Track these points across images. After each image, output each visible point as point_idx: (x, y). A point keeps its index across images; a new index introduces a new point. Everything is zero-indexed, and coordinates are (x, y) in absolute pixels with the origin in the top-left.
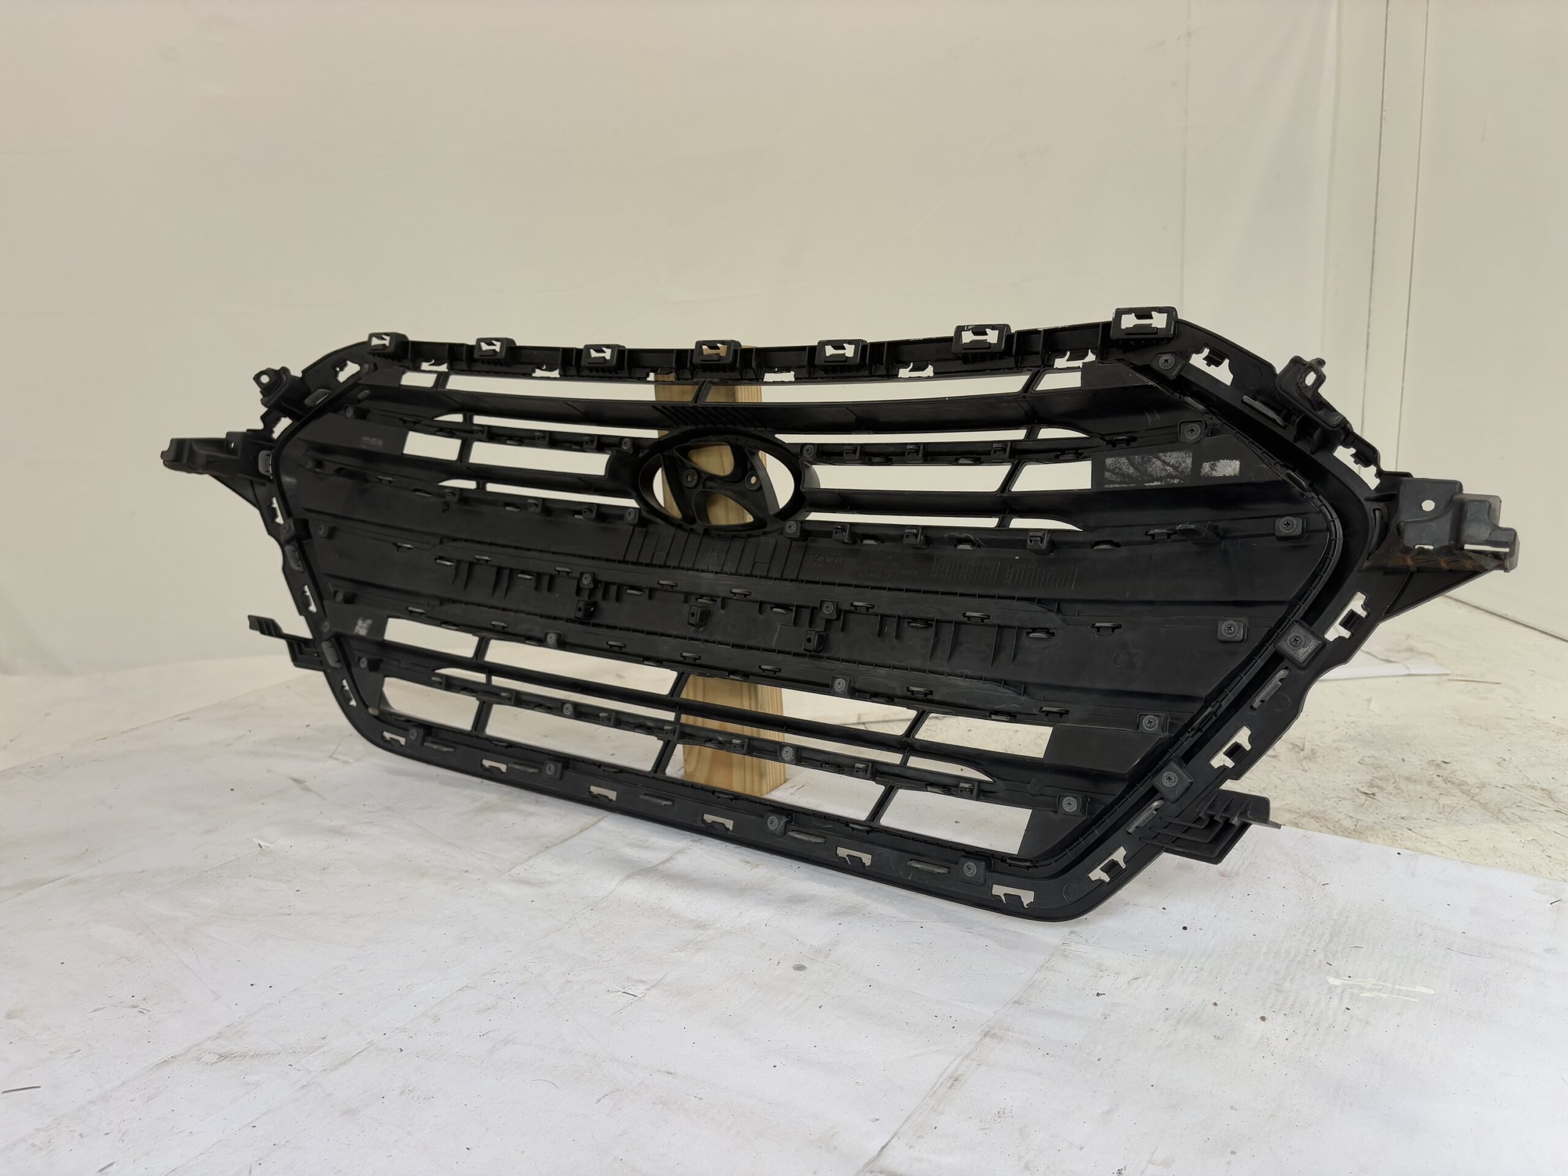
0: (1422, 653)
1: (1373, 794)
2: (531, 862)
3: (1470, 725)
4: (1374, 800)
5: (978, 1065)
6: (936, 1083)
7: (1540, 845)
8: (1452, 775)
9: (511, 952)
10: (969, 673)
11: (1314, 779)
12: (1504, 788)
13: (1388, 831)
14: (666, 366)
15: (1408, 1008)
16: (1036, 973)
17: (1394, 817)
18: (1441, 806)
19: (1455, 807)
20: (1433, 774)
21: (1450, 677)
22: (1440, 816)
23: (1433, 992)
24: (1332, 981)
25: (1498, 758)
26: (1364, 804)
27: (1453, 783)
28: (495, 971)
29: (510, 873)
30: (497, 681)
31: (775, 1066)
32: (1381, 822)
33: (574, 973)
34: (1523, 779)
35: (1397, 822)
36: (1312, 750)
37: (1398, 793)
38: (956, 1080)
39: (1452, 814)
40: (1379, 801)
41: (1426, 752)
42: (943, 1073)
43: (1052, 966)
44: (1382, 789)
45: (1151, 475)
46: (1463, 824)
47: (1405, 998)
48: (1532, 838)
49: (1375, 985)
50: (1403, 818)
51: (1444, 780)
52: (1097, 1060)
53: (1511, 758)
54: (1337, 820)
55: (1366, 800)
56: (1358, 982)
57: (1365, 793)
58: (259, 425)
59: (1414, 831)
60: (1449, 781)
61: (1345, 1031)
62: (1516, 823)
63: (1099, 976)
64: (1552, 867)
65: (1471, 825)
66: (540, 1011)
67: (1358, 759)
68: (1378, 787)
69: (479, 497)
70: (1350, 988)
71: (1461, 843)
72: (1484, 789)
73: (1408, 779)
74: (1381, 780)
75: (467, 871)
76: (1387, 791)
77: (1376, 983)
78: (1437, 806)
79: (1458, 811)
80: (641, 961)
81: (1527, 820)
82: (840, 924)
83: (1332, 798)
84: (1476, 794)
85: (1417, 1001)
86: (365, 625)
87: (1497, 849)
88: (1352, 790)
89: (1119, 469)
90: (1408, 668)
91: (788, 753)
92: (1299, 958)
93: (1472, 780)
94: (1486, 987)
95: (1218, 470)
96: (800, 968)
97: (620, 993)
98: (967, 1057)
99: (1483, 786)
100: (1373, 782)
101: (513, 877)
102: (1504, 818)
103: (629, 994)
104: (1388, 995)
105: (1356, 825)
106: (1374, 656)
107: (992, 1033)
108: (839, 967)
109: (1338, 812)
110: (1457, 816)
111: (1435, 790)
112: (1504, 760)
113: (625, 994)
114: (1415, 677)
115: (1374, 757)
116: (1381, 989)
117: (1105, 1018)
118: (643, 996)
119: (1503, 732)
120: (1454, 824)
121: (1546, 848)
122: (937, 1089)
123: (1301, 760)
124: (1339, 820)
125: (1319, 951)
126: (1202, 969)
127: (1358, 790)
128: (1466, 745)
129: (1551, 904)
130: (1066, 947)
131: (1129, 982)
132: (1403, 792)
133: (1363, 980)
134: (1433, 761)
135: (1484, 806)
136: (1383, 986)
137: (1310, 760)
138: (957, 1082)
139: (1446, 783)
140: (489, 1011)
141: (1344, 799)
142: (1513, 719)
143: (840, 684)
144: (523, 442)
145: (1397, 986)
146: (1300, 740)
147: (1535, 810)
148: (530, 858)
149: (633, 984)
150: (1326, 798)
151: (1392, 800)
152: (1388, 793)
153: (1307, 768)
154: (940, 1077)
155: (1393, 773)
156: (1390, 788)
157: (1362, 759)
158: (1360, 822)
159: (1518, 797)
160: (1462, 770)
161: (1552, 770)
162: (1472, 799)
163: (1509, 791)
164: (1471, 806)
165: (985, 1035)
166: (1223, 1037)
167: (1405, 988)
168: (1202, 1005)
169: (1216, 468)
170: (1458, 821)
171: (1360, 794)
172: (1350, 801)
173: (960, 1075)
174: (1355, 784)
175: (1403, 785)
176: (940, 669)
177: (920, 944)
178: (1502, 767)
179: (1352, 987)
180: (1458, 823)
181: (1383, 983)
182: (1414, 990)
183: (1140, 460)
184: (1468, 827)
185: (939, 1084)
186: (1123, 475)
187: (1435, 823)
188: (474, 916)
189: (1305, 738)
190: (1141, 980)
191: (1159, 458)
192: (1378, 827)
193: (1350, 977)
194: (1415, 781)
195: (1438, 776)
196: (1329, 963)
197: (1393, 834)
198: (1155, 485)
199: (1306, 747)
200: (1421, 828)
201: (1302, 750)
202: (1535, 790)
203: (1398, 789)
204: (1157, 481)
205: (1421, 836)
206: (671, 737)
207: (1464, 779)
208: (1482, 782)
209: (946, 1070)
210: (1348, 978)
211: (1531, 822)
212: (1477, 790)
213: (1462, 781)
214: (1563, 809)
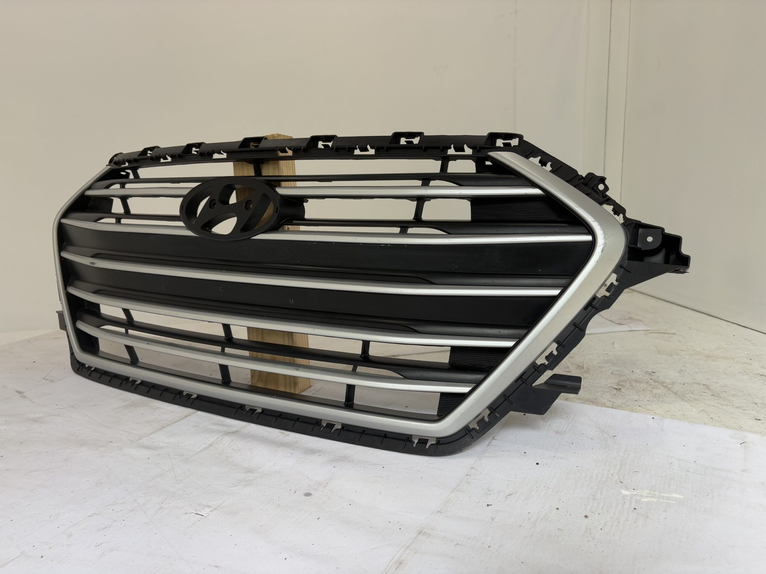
0: (636, 320)
1: (620, 389)
2: (152, 436)
3: (663, 354)
4: (621, 392)
5: (414, 553)
6: (387, 567)
7: (706, 412)
8: (658, 379)
9: (128, 490)
11: (590, 382)
12: (684, 384)
13: (629, 407)
15: (670, 507)
16: (451, 493)
17: (631, 400)
18: (654, 394)
19: (661, 394)
20: (648, 378)
21: (651, 331)
22: (654, 399)
23: (683, 497)
24: (624, 492)
25: (679, 370)
26: (616, 394)
27: (658, 382)
28: (115, 503)
29: (138, 442)
31: (286, 559)
32: (625, 403)
33: (166, 502)
34: (693, 380)
35: (633, 402)
36: (588, 368)
37: (632, 388)
38: (400, 564)
39: (660, 398)
40: (623, 392)
41: (643, 367)
42: (393, 559)
43: (460, 489)
44: (623, 386)
46: (666, 403)
47: (667, 501)
48: (702, 409)
49: (649, 493)
50: (636, 401)
51: (653, 381)
52: (488, 547)
53: (685, 370)
54: (603, 402)
55: (617, 392)
56: (639, 492)
57: (616, 389)
59: (642, 407)
60: (656, 382)
61: (635, 522)
62: (693, 402)
63: (488, 494)
64: (714, 423)
65: (670, 403)
66: (139, 528)
67: (610, 372)
68: (622, 385)
70: (635, 497)
71: (666, 413)
72: (674, 385)
73: (636, 381)
74: (623, 382)
75: (111, 442)
76: (626, 387)
77: (649, 492)
78: (651, 394)
79: (663, 396)
80: (210, 493)
81: (698, 400)
82: (334, 467)
83: (599, 392)
84: (671, 388)
85: (674, 502)
87: (685, 415)
88: (609, 387)
90: (630, 327)
92: (603, 480)
93: (668, 381)
94: (712, 493)
96: (308, 495)
97: (193, 514)
98: (408, 547)
99: (674, 383)
100: (619, 383)
101: (139, 444)
102: (686, 400)
103: (199, 515)
104: (658, 499)
105: (613, 405)
106: (614, 322)
107: (423, 531)
108: (332, 493)
109: (603, 398)
110: (662, 399)
111: (650, 386)
112: (682, 370)
113: (196, 515)
114: (634, 332)
115: (618, 371)
116: (653, 496)
117: (493, 520)
118: (207, 516)
119: (680, 357)
120: (662, 403)
121: (709, 414)
122: (388, 570)
123: (583, 373)
124: (604, 403)
125: (615, 475)
126: (549, 488)
127: (612, 387)
128: (663, 364)
129: (741, 444)
130: (468, 477)
131: (506, 497)
132: (634, 387)
133: (641, 491)
134: (647, 372)
135: (675, 393)
136: (654, 494)
137: (587, 373)
138: (401, 565)
139: (655, 382)
140: (105, 529)
141: (605, 392)
142: (684, 351)
145: (662, 494)
146: (581, 363)
147: (701, 395)
148: (152, 433)
149: (202, 508)
150: (597, 392)
151: (629, 392)
152: (627, 388)
153: (586, 377)
154: (390, 562)
155: (628, 378)
156: (628, 385)
157: (612, 372)
158: (614, 403)
159: (692, 388)
160: (662, 376)
161: (707, 375)
162: (669, 390)
163: (687, 386)
164: (669, 394)
165: (419, 533)
166: (564, 529)
167: (667, 495)
168: (550, 510)
170: (663, 401)
171: (613, 389)
172: (609, 393)
173: (403, 560)
174: (610, 384)
175: (634, 384)
177: (381, 477)
178: (682, 374)
179: (636, 495)
180: (663, 403)
181: (653, 493)
182: (672, 496)
184: (669, 404)
185: (390, 566)
187: (652, 402)
188: (110, 469)
189: (583, 362)
190: (513, 495)
192: (624, 406)
193: (634, 489)
194: (640, 382)
195: (651, 379)
196: (621, 481)
197: (632, 409)
199: (585, 367)
200: (645, 405)
201: (583, 368)
202: (700, 385)
203: (631, 386)
205: (646, 409)
207: (663, 380)
208: (673, 381)
209: (394, 556)
210: (633, 490)
211: (700, 401)
212: (671, 386)
213: (663, 381)
214: (715, 394)
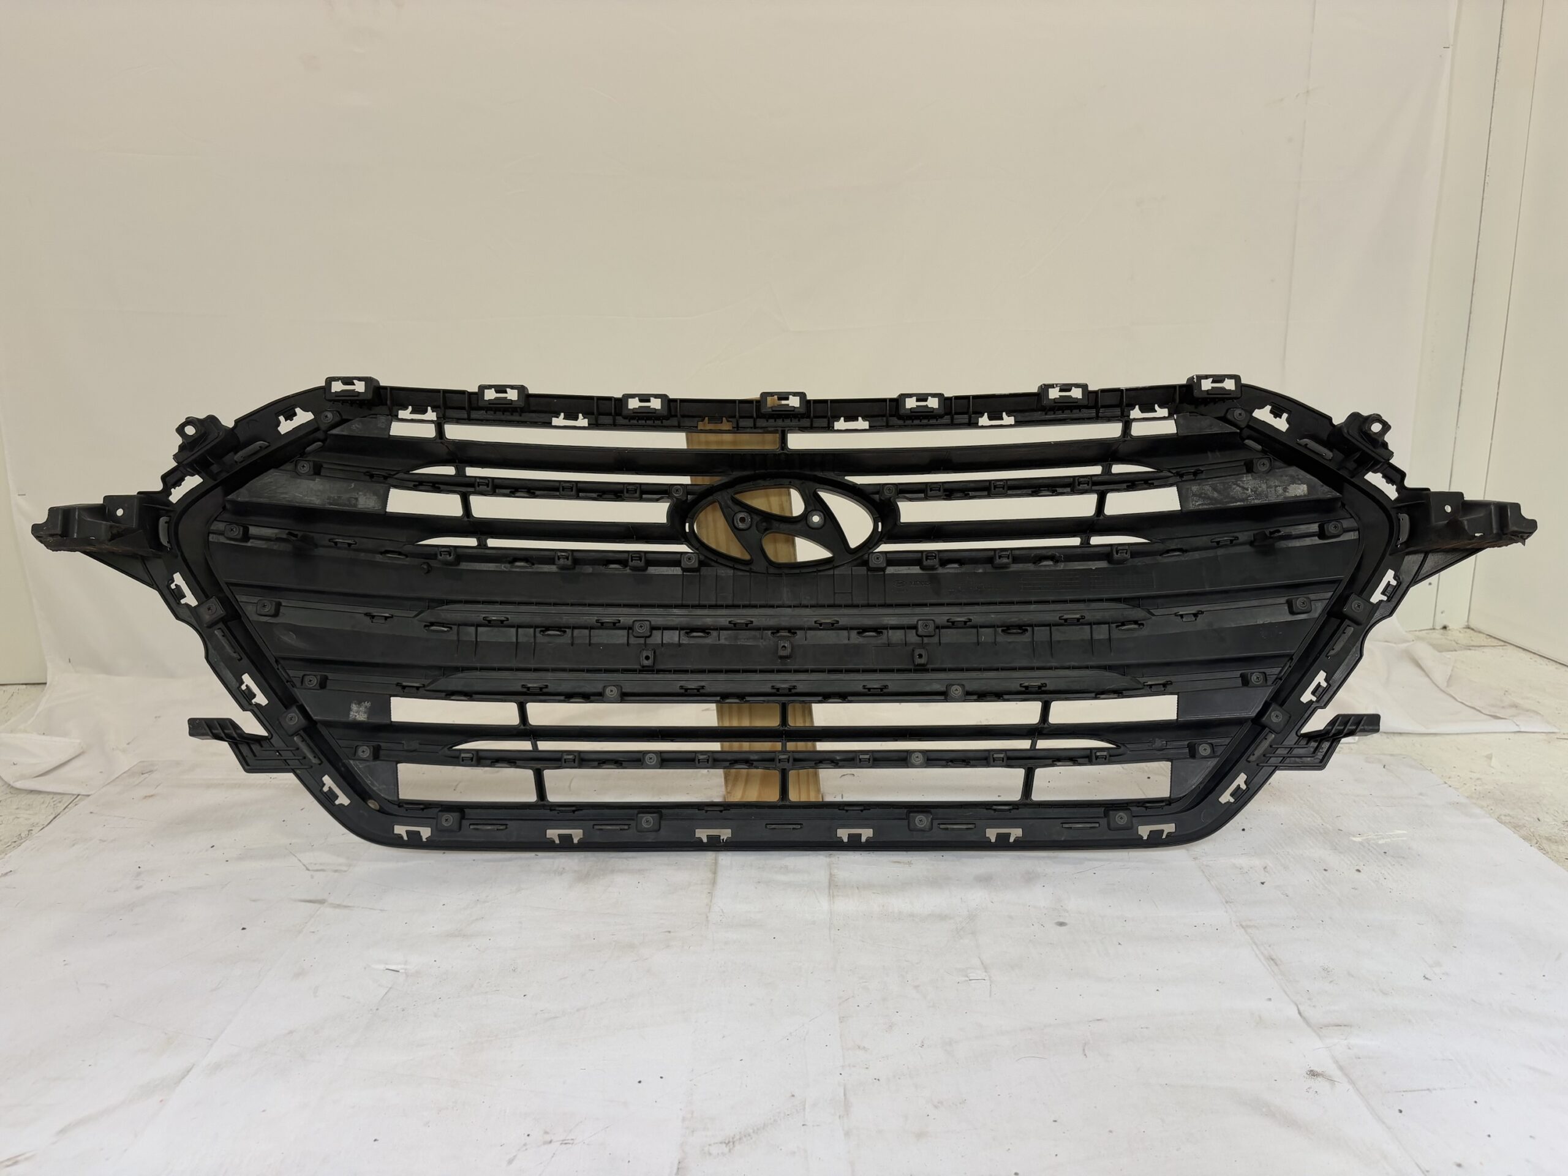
10: (1076, 664)
14: (717, 415)
21: (1558, 736)
24: (1355, 839)
30: (544, 746)
45: (1234, 498)
56: (1367, 836)
58: (158, 486)
69: (482, 555)
77: (1375, 834)
86: (362, 709)
89: (1205, 494)
90: (1517, 725)
91: (918, 759)
92: (1322, 831)
95: (1290, 491)
114: (1526, 735)
115: (1509, 815)
125: (1324, 824)
143: (956, 690)
144: (534, 493)
155: (1533, 833)
169: (1288, 490)
176: (1049, 665)
179: (1368, 840)
181: (1379, 834)
183: (1222, 487)
186: (1209, 498)
191: (1238, 485)
196: (1338, 829)
198: (1239, 505)
204: (1240, 502)
206: (786, 765)
210: (1360, 835)
